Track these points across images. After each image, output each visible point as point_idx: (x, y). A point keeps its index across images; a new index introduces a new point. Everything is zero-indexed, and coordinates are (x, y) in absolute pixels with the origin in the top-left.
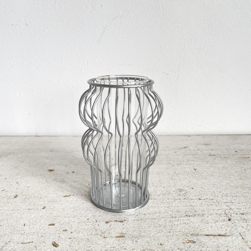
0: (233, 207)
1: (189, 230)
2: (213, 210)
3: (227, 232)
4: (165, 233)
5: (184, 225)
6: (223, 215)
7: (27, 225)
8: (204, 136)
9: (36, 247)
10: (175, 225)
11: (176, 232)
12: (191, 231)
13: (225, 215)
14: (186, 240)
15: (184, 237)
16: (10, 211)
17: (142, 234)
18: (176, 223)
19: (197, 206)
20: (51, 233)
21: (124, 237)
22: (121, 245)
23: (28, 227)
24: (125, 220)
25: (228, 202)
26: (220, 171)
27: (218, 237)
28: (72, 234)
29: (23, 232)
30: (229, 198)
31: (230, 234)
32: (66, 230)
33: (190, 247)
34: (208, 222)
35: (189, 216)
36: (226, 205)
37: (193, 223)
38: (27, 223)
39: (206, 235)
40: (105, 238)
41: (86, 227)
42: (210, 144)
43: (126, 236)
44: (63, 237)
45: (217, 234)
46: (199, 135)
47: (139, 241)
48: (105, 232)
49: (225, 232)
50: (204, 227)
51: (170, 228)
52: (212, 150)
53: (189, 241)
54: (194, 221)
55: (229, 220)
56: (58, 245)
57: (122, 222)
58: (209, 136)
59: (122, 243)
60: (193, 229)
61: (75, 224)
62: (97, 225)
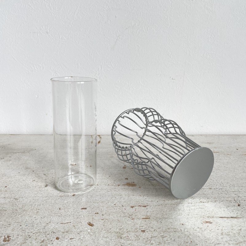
0: (240, 195)
1: (205, 214)
2: (223, 197)
3: (238, 215)
4: (185, 215)
5: (200, 209)
6: (233, 202)
7: (62, 209)
8: (206, 136)
9: (74, 226)
10: (192, 209)
11: (194, 215)
12: (207, 214)
13: (235, 202)
14: (204, 221)
15: (201, 219)
16: (44, 198)
17: (165, 217)
18: (193, 208)
19: (209, 194)
20: (85, 215)
21: (149, 218)
22: (148, 225)
23: (63, 210)
24: (147, 205)
25: (236, 191)
26: (225, 166)
27: (231, 218)
28: (104, 216)
29: (60, 215)
30: (236, 188)
31: (241, 217)
32: (98, 213)
33: (208, 227)
34: (220, 207)
35: (204, 202)
36: (235, 193)
37: (208, 208)
38: (62, 208)
39: (220, 217)
40: (133, 219)
41: (115, 211)
42: (212, 143)
43: (151, 218)
44: (96, 218)
45: (230, 216)
46: (201, 135)
47: (163, 221)
48: (132, 214)
49: (237, 215)
50: (218, 211)
51: (188, 212)
52: (216, 148)
53: (207, 222)
54: (208, 206)
55: (239, 205)
56: (93, 225)
57: (145, 206)
58: (211, 136)
59: (149, 223)
60: (208, 213)
61: (104, 208)
62: (124, 210)
